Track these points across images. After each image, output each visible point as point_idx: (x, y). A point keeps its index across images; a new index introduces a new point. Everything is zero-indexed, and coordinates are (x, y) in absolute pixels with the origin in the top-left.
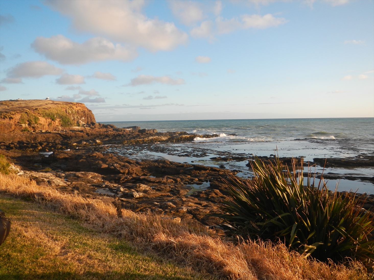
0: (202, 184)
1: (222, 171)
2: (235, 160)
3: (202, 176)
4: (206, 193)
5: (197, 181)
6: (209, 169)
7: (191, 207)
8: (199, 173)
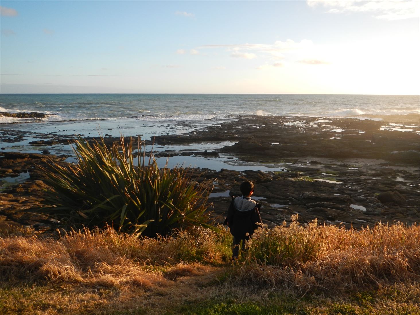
0: (19, 175)
1: (45, 157)
2: (62, 144)
3: (18, 166)
4: (24, 186)
5: (12, 172)
6: (27, 156)
7: (4, 206)
8: (13, 163)
